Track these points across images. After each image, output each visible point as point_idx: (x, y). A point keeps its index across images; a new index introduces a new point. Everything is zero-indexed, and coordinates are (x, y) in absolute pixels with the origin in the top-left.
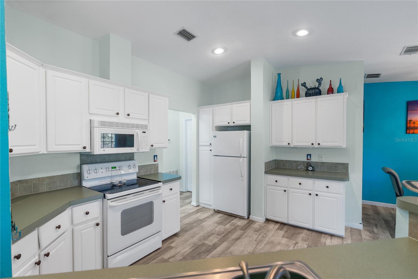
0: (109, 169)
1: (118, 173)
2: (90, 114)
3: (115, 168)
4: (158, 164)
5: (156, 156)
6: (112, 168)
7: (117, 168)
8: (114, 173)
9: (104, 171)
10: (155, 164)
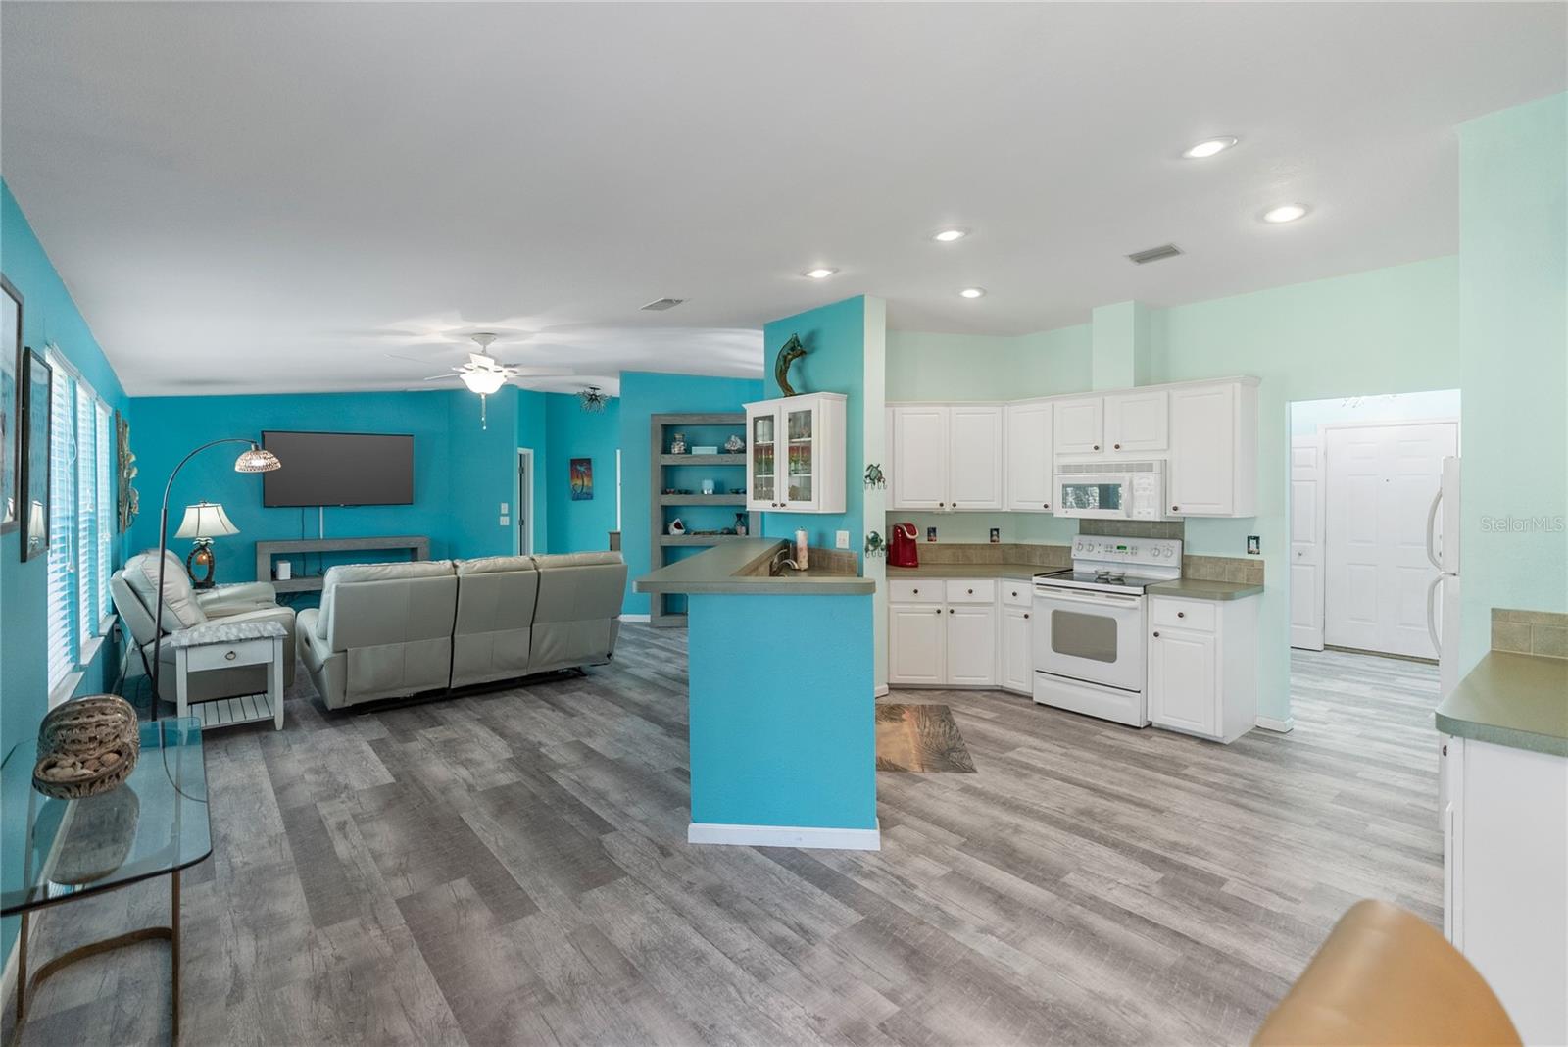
0: (1112, 548)
1: (1129, 559)
2: (1058, 454)
3: (1125, 548)
4: (1262, 562)
5: (1257, 539)
6: (1119, 548)
7: (1128, 550)
8: (1119, 557)
9: (1102, 549)
10: (1253, 560)
